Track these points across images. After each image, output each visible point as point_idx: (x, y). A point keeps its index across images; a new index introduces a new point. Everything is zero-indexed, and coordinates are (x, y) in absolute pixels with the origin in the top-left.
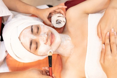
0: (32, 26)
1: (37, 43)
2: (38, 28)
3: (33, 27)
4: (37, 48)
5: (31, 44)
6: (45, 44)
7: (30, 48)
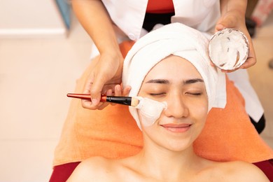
0: (201, 81)
1: (162, 94)
2: (198, 94)
3: (199, 83)
4: (152, 94)
5: (160, 82)
6: (163, 113)
7: (151, 81)
